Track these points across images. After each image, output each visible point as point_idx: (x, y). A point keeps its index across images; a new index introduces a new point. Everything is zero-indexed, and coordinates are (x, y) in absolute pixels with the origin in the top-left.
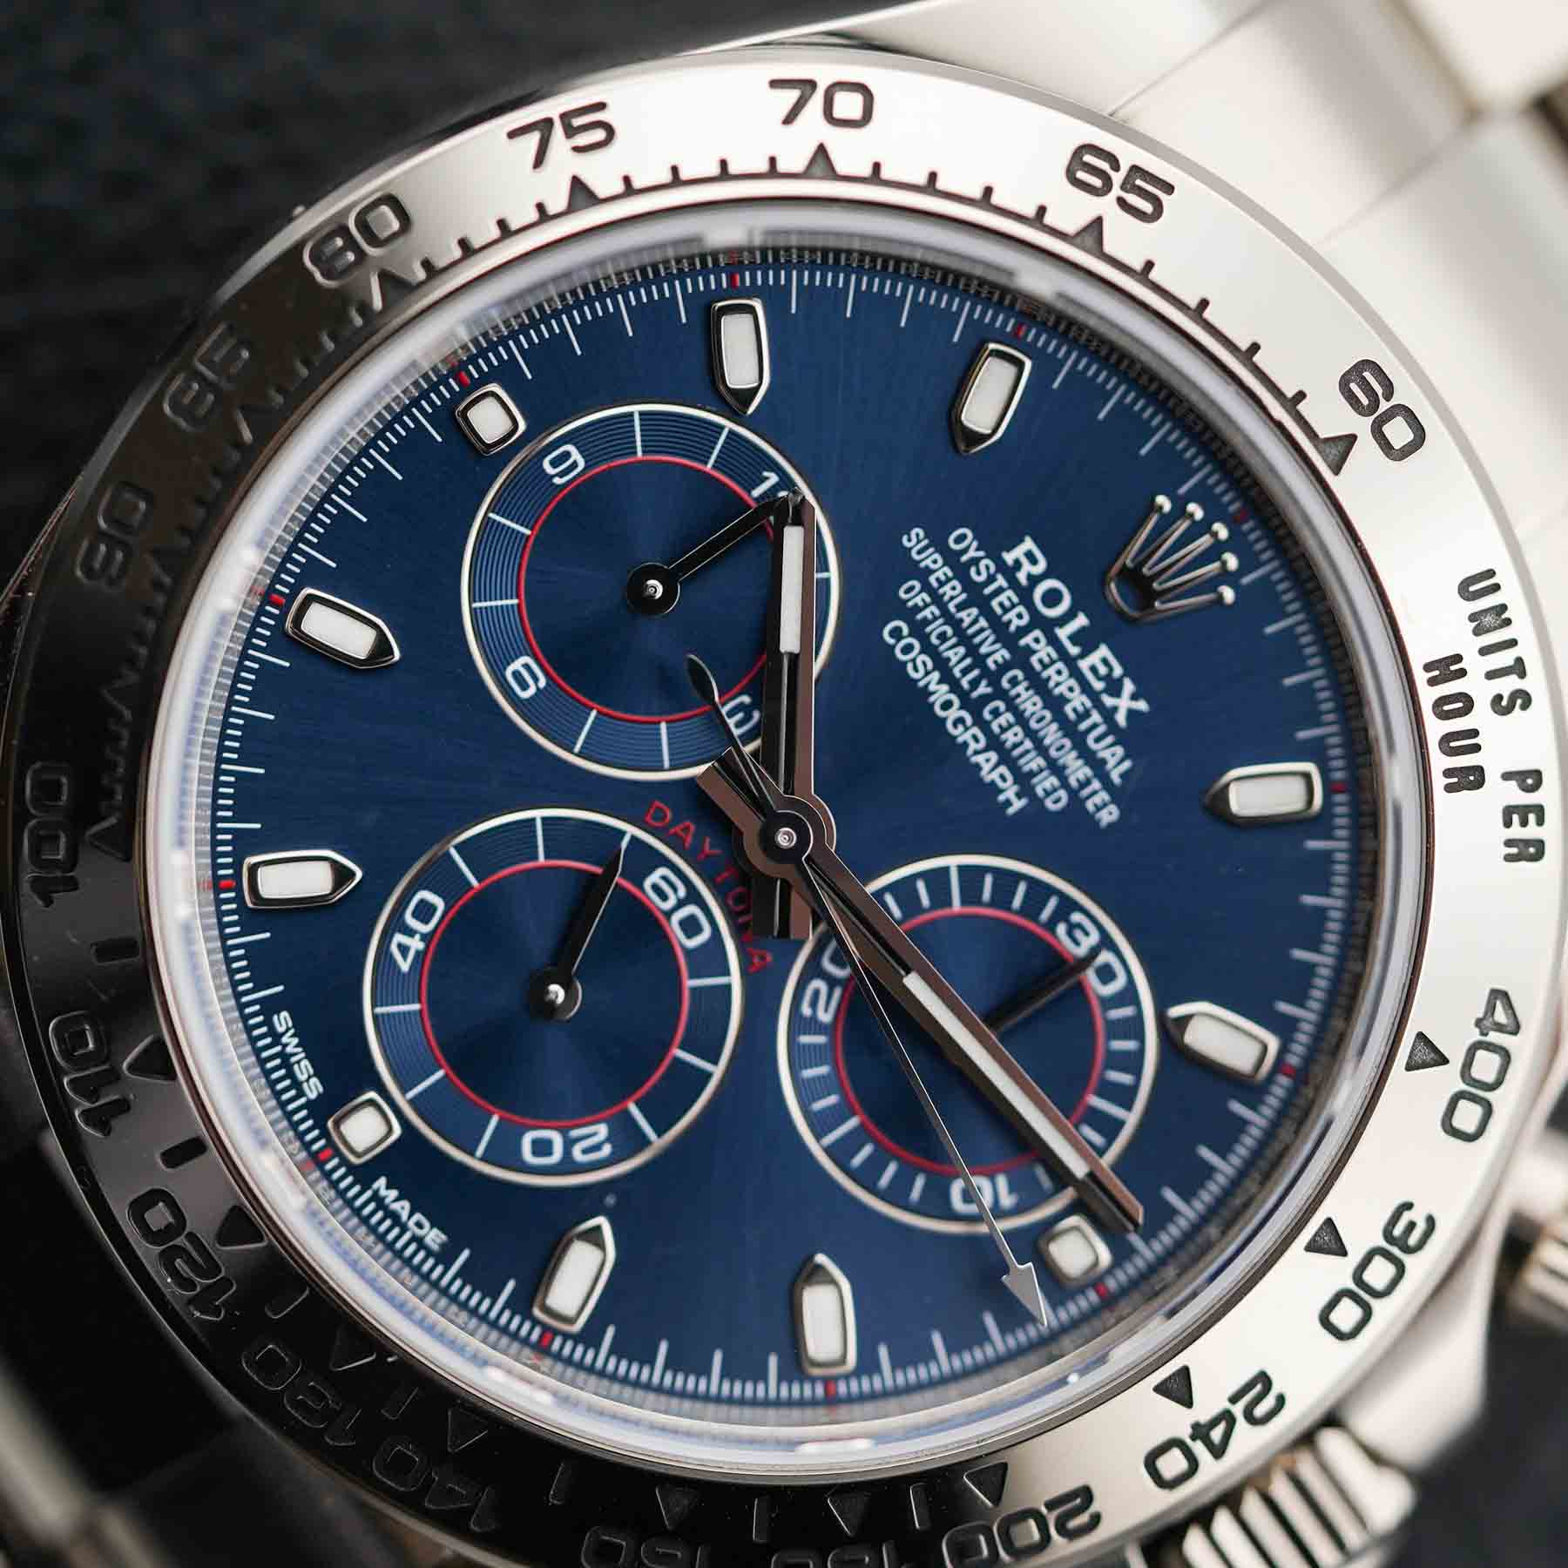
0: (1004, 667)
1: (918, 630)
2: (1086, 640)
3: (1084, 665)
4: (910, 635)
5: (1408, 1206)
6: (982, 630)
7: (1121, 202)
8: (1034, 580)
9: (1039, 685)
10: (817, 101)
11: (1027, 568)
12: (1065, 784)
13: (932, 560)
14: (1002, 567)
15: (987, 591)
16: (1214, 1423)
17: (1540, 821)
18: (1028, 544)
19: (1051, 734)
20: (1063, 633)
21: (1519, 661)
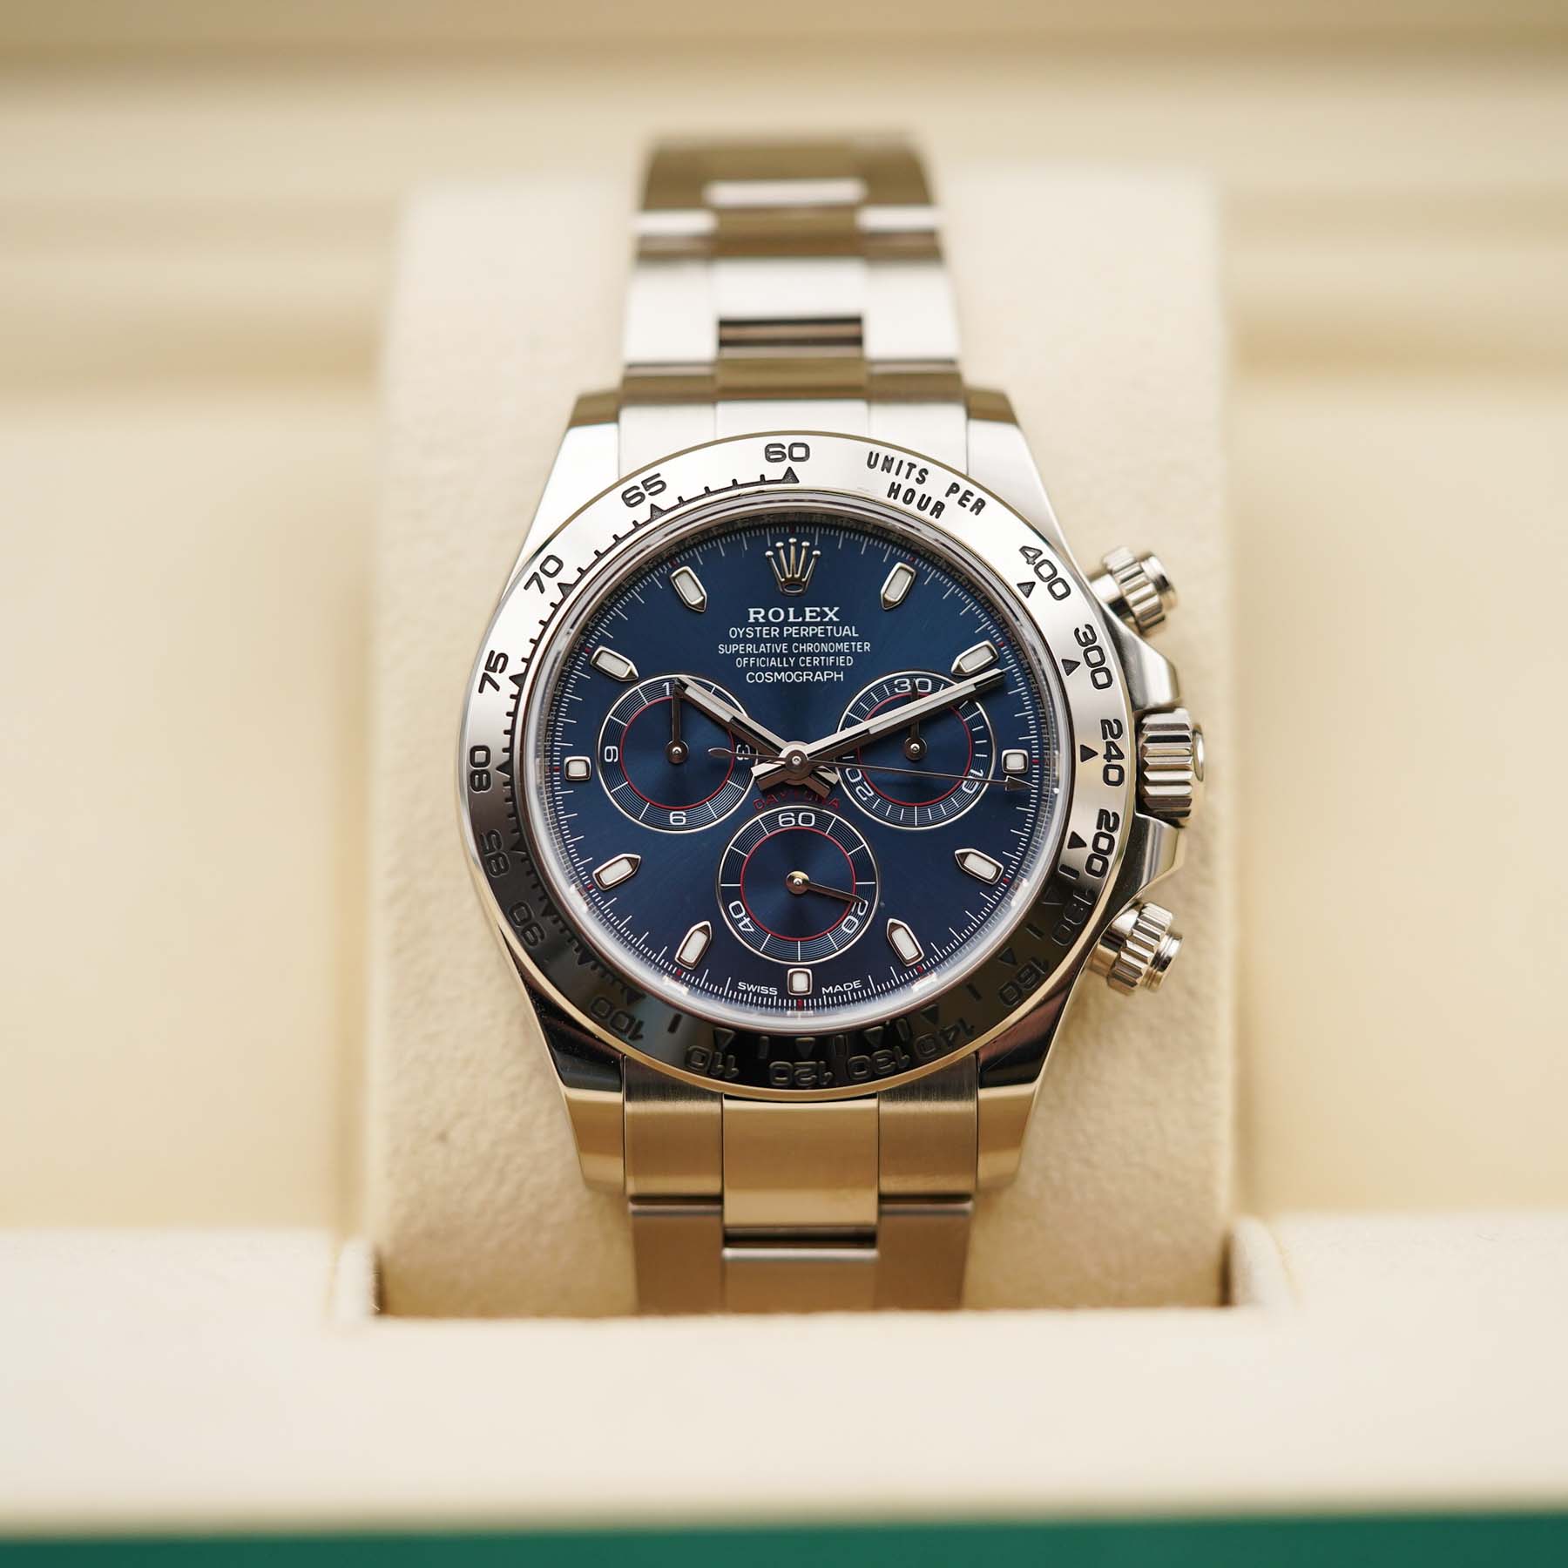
0: (789, 648)
3: (808, 619)
4: (755, 673)
5: (1077, 631)
6: (771, 647)
7: (651, 494)
8: (765, 617)
9: (804, 640)
10: (543, 577)
11: (759, 616)
12: (846, 654)
13: (733, 648)
14: (752, 625)
15: (758, 636)
16: (1109, 750)
17: (972, 494)
18: (752, 610)
19: (824, 647)
20: (791, 619)
21: (909, 464)
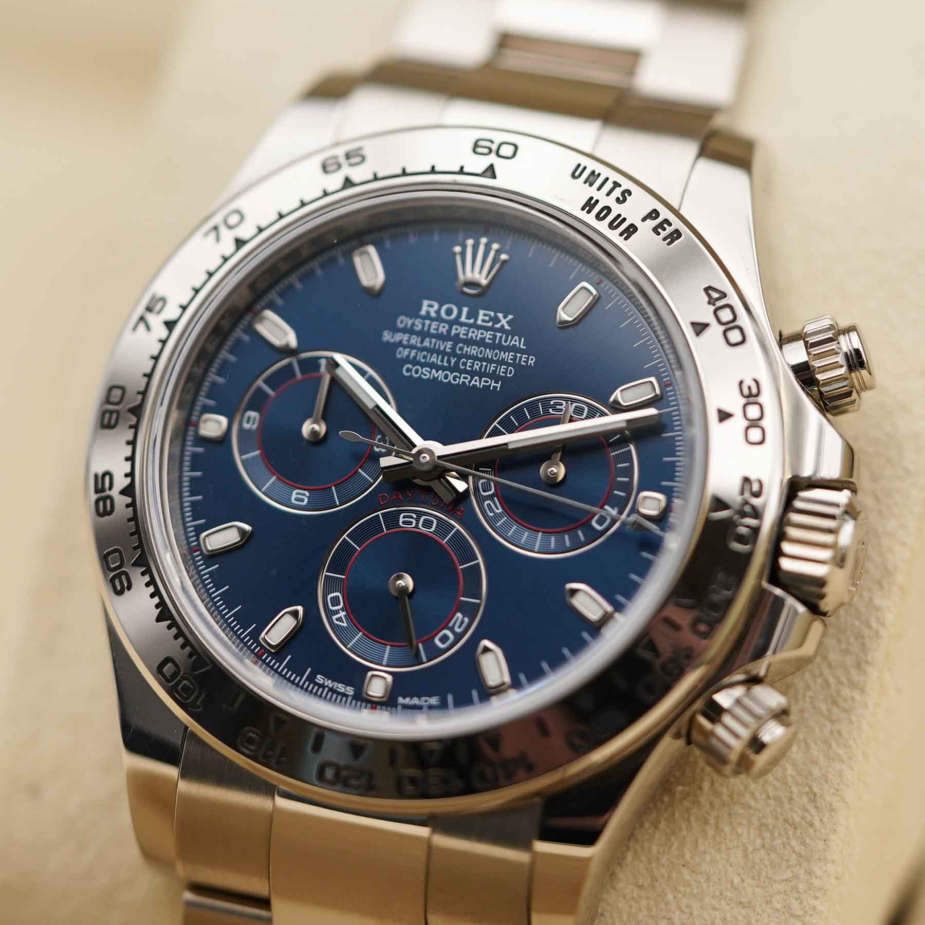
0: (453, 348)
1: (415, 362)
2: (473, 314)
3: (479, 322)
4: (414, 366)
5: (741, 383)
6: (435, 344)
7: (349, 165)
8: (438, 312)
9: (470, 342)
10: (223, 228)
11: (432, 310)
12: (508, 365)
13: (398, 337)
14: (424, 318)
15: (426, 329)
17: (670, 225)
18: (426, 303)
19: (489, 353)
20: (463, 319)
21: (614, 182)
